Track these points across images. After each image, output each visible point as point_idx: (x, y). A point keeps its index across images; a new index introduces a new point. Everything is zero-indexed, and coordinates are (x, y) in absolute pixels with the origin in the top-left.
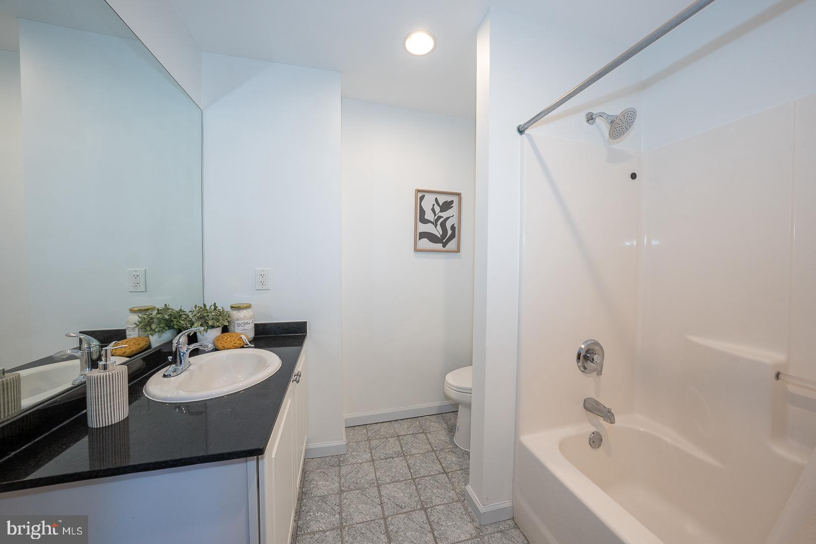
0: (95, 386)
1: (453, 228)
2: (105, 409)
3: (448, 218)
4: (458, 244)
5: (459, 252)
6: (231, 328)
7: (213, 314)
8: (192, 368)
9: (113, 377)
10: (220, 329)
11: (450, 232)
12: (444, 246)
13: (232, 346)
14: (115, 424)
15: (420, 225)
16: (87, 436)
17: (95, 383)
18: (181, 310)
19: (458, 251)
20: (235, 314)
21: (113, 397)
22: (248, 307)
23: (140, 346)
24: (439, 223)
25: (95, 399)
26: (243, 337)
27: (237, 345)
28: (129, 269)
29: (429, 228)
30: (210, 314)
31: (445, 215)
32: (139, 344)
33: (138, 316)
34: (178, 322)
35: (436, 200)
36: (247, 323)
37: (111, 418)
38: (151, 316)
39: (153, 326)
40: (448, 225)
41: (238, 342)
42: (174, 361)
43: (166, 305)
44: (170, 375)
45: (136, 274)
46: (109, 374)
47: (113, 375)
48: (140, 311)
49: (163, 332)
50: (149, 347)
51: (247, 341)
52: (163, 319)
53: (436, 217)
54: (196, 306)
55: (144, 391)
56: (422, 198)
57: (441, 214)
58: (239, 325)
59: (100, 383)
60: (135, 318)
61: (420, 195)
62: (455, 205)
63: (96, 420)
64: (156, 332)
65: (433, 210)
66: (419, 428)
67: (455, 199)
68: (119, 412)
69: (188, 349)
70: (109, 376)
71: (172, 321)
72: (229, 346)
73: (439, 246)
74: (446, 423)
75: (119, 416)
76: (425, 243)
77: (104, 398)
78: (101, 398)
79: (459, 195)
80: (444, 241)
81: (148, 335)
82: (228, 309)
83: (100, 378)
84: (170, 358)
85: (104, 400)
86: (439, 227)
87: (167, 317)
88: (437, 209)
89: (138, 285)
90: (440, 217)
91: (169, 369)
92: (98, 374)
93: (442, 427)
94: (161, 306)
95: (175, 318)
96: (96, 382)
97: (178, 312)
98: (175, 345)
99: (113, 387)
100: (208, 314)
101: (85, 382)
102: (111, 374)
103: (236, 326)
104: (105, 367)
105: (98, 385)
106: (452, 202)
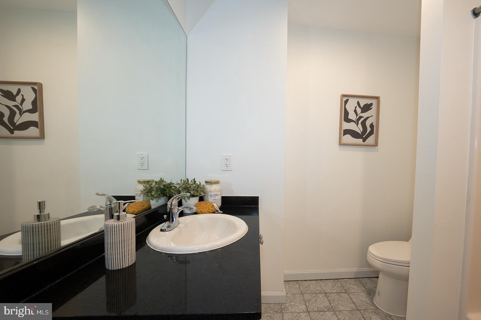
0: (110, 234)
1: (372, 126)
2: (118, 254)
3: (367, 118)
4: (376, 139)
5: (377, 146)
6: (206, 198)
7: (194, 186)
8: (180, 226)
9: (124, 227)
10: (197, 198)
11: (369, 129)
12: (364, 141)
13: (207, 211)
14: (125, 268)
15: (345, 124)
16: (105, 276)
17: (110, 231)
18: (171, 183)
19: (376, 144)
20: (209, 187)
21: (124, 245)
22: (217, 183)
23: (144, 207)
24: (360, 122)
25: (111, 245)
26: (215, 205)
27: (210, 210)
28: (138, 153)
29: (352, 126)
30: (192, 186)
31: (365, 115)
32: (143, 206)
33: (143, 186)
34: (169, 191)
35: (358, 103)
36: (217, 195)
37: (123, 262)
38: (151, 186)
39: (153, 193)
40: (368, 123)
41: (211, 208)
42: (168, 220)
43: (161, 179)
44: (165, 230)
45: (142, 156)
46: (121, 224)
47: (124, 225)
48: (144, 182)
49: (159, 198)
50: (150, 208)
51: (218, 208)
52: (159, 188)
53: (358, 117)
54: (181, 180)
55: (147, 241)
56: (346, 102)
57: (362, 115)
58: (211, 196)
59: (115, 231)
60: (141, 187)
61: (345, 99)
62: (374, 107)
63: (111, 263)
64: (155, 197)
65: (355, 111)
66: (341, 288)
67: (374, 102)
68: (129, 258)
69: (178, 210)
70: (121, 225)
71: (165, 190)
72: (206, 211)
73: (360, 141)
74: (364, 287)
75: (129, 262)
76: (348, 138)
77: (117, 244)
78: (115, 245)
79: (377, 98)
80: (364, 137)
81: (149, 199)
82: (203, 183)
83: (114, 226)
84: (165, 216)
85: (117, 246)
86: (360, 125)
87: (162, 187)
88: (359, 110)
89: (143, 165)
90: (361, 117)
91: (164, 225)
92: (113, 223)
93: (361, 290)
94: (157, 180)
95: (168, 188)
96: (111, 229)
97: (169, 184)
98: (169, 206)
99: (124, 235)
100: (191, 186)
101: (103, 231)
102: (122, 223)
103: (209, 196)
104: (118, 218)
105: (112, 232)
106: (371, 104)
